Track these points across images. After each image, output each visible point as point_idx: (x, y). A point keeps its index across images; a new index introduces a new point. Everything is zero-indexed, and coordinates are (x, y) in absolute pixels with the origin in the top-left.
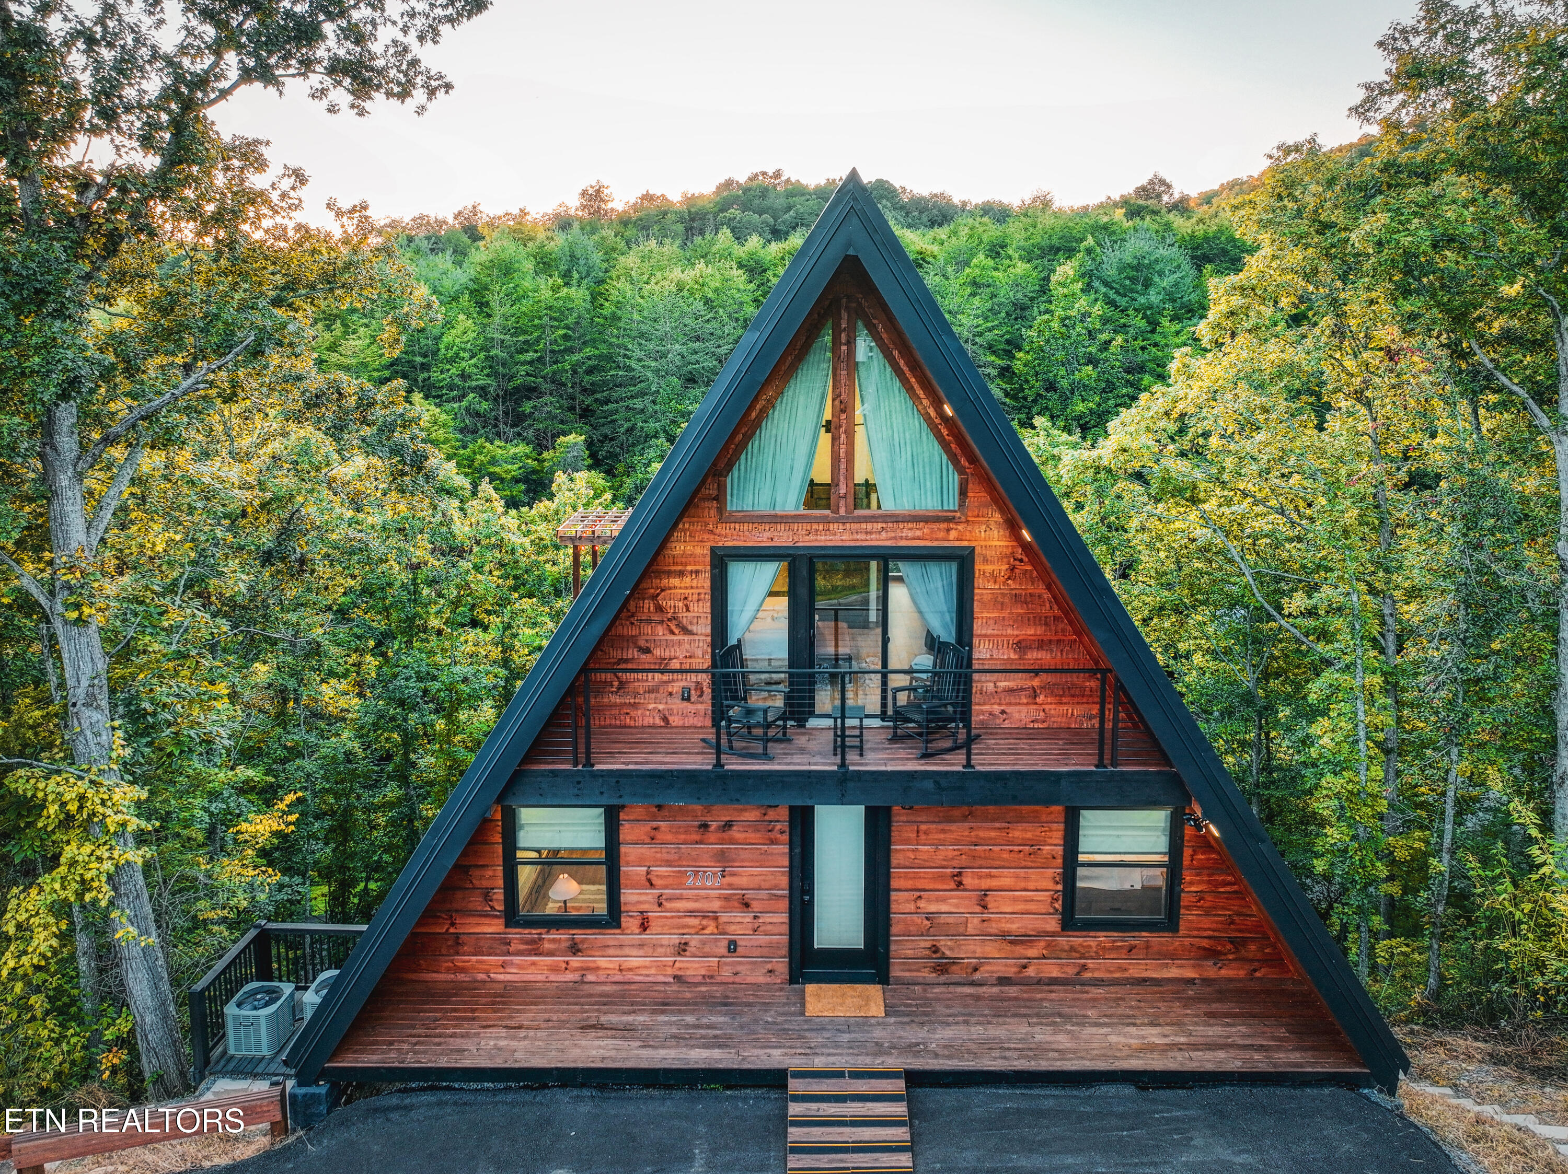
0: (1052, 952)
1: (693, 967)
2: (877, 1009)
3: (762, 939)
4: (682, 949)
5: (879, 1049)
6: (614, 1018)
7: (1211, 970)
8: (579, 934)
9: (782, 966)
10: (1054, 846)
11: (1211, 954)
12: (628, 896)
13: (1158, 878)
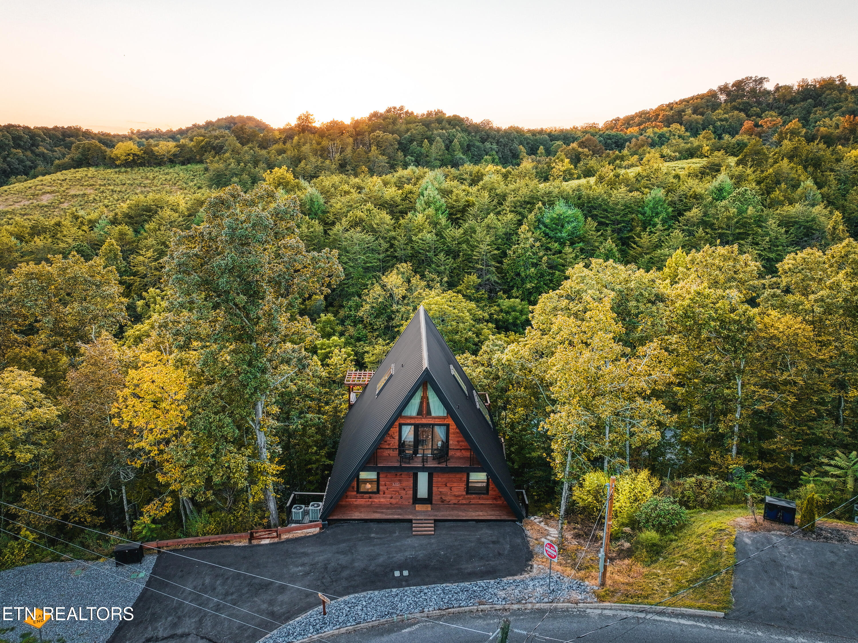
0: (464, 499)
1: (393, 501)
2: (430, 509)
3: (407, 496)
4: (391, 498)
5: (430, 516)
6: (379, 511)
7: (495, 502)
8: (371, 495)
9: (411, 501)
10: (465, 479)
11: (495, 499)
12: (381, 488)
13: (485, 484)
